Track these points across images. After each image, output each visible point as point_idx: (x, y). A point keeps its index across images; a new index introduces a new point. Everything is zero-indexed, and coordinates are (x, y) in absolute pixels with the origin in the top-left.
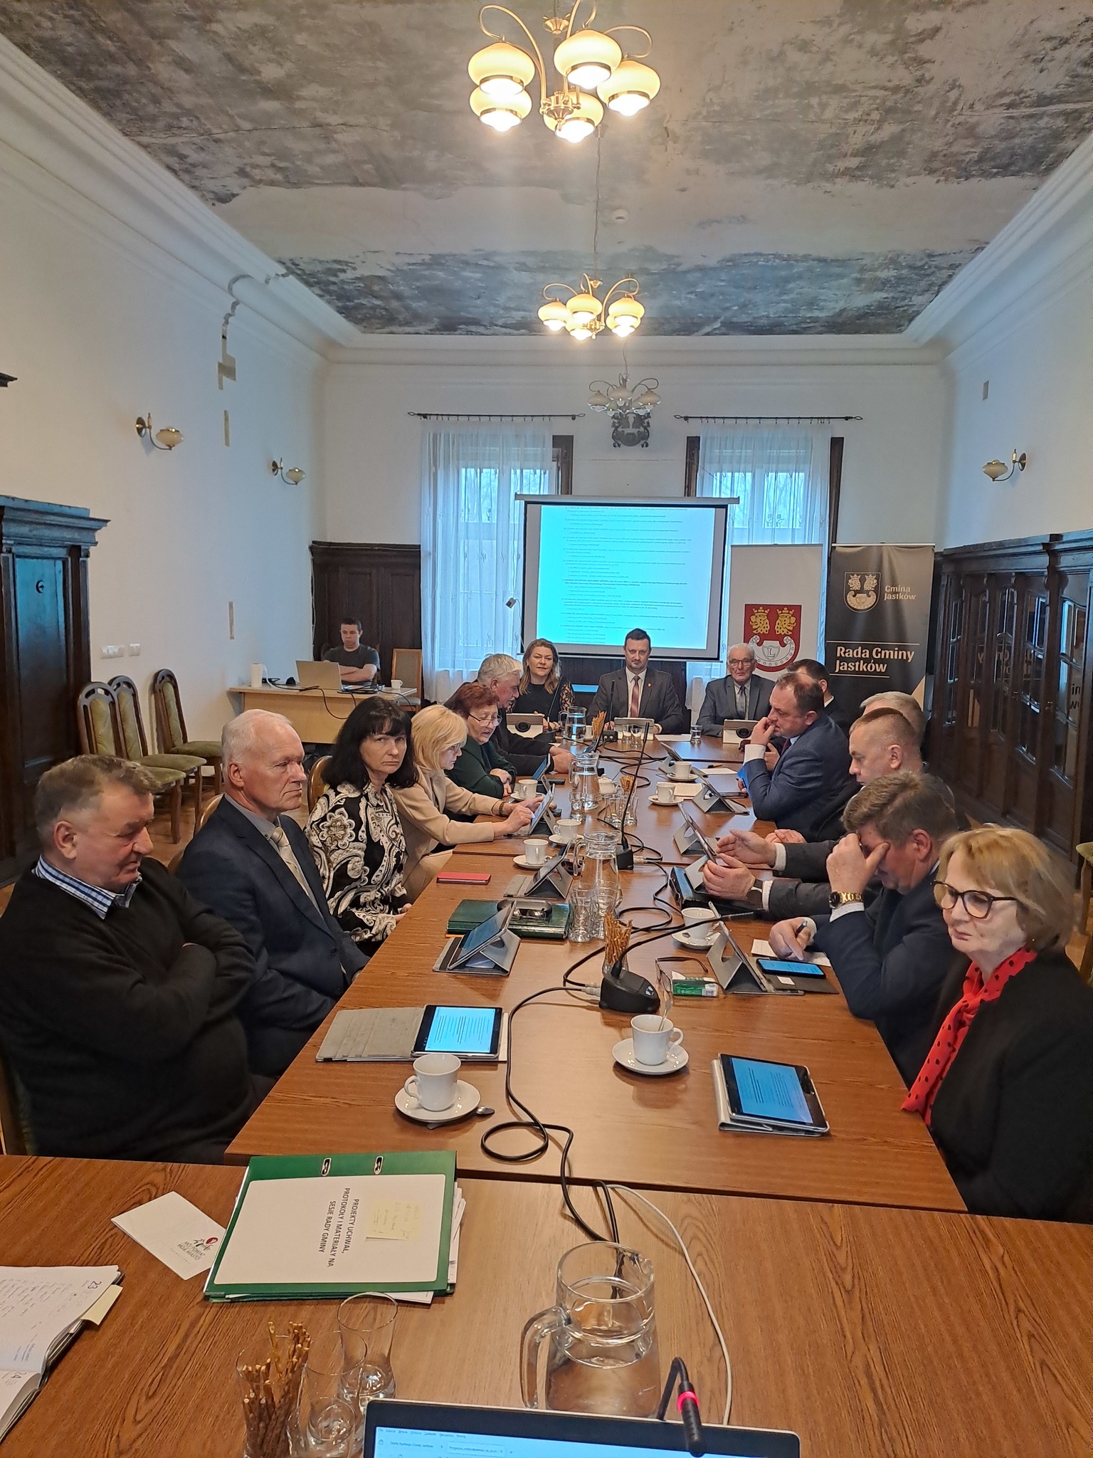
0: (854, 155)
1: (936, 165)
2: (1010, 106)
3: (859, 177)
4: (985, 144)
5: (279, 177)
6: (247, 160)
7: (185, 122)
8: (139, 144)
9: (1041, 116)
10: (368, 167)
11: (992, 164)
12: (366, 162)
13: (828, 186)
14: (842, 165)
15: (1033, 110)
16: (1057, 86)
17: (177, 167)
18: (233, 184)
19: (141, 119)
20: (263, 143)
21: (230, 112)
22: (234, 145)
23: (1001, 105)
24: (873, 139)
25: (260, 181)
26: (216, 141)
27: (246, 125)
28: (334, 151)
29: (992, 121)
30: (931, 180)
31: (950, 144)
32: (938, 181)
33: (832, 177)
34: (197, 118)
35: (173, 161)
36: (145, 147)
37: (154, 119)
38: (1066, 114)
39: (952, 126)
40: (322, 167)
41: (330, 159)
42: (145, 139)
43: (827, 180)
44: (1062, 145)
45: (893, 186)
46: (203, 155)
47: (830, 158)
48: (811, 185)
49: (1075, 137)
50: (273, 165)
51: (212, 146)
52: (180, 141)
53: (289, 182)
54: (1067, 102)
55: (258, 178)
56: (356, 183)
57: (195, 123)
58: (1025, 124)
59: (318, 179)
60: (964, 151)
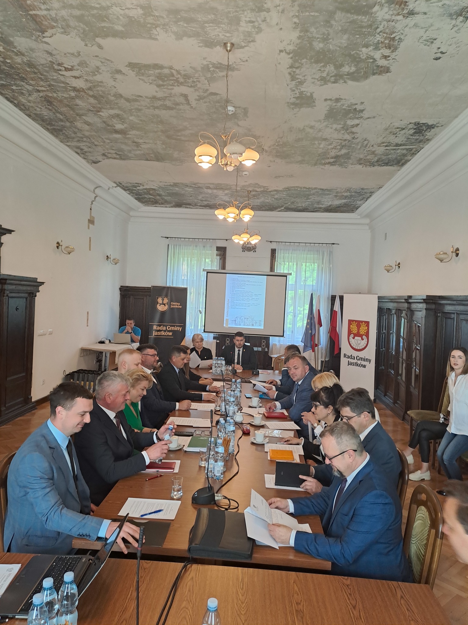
0: (332, 158)
1: (362, 162)
2: (386, 146)
3: (334, 165)
4: (379, 157)
5: (118, 157)
6: (107, 151)
7: (85, 139)
8: (67, 145)
9: (398, 149)
10: (152, 155)
11: (382, 162)
12: (151, 154)
13: (323, 167)
14: (327, 161)
15: (395, 148)
16: (402, 141)
17: (79, 152)
18: (100, 158)
19: (68, 138)
20: (113, 147)
21: (102, 137)
22: (102, 147)
23: (383, 146)
24: (338, 154)
25: (110, 158)
26: (96, 145)
27: (108, 141)
28: (140, 150)
29: (380, 150)
30: (361, 166)
31: (366, 156)
32: (363, 167)
33: (325, 164)
34: (90, 138)
35: (79, 151)
36: (68, 146)
37: (74, 138)
38: (407, 149)
39: (366, 151)
40: (135, 155)
41: (138, 152)
42: (68, 144)
43: (322, 165)
44: (406, 158)
45: (346, 168)
46: (90, 149)
47: (323, 159)
48: (316, 167)
49: (411, 156)
50: (116, 153)
51: (94, 147)
52: (81, 145)
53: (121, 159)
54: (406, 146)
55: (109, 157)
56: (147, 160)
57: (89, 140)
58: (392, 152)
59: (133, 158)
60: (371, 158)
